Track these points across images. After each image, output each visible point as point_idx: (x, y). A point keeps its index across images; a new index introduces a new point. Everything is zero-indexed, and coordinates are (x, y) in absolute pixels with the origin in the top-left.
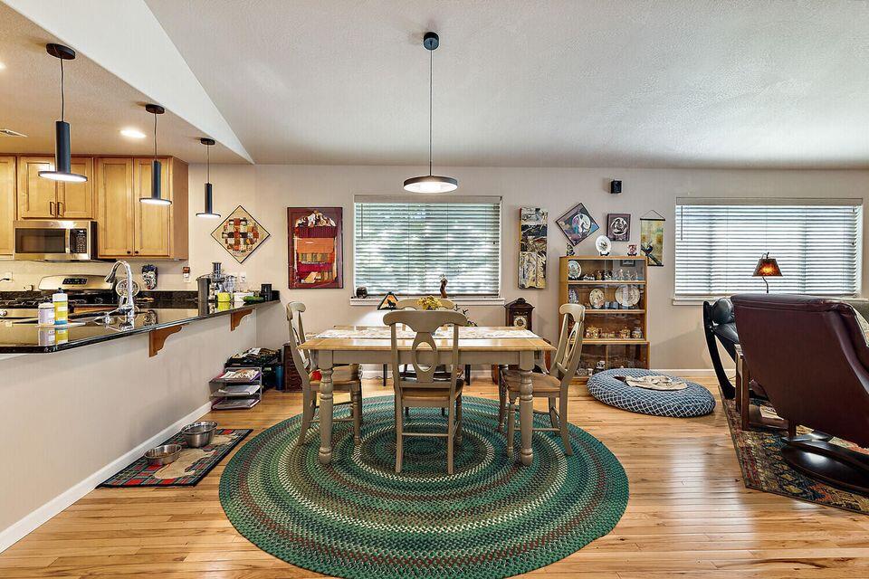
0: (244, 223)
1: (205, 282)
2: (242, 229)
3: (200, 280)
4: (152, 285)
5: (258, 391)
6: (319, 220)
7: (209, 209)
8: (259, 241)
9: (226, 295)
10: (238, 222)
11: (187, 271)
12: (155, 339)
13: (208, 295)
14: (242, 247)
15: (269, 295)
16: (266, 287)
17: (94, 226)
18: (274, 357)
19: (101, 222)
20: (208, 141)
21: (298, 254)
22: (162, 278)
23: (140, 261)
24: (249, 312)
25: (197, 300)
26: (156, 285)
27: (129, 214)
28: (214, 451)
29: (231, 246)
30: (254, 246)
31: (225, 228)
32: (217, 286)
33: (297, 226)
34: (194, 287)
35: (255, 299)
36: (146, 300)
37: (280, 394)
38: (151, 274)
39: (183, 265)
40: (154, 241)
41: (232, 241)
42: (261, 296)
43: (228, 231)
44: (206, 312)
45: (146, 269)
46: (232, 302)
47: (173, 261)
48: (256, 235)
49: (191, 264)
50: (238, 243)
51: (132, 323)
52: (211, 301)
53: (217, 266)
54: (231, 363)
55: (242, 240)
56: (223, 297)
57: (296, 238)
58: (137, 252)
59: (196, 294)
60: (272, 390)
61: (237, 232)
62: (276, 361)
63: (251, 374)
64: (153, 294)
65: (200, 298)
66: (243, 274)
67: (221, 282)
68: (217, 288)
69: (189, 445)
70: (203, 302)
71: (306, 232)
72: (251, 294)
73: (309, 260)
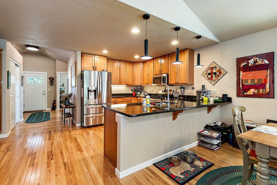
0: (215, 68)
1: (199, 93)
2: (214, 71)
3: (197, 92)
4: (183, 93)
5: (219, 143)
6: (257, 61)
7: (199, 64)
8: (221, 75)
9: (206, 98)
10: (212, 68)
11: (193, 88)
12: (174, 114)
13: (200, 98)
14: (214, 78)
15: (226, 100)
16: (225, 96)
17: (168, 75)
18: (228, 128)
19: (169, 74)
20: (199, 37)
21: (242, 80)
22: (186, 91)
23: (179, 85)
24: (216, 106)
25: (196, 99)
26: (184, 93)
27: (176, 70)
28: (194, 168)
29: (209, 79)
30: (219, 78)
31: (207, 72)
32: (203, 94)
33: (242, 66)
34: (195, 94)
35: (219, 100)
36: (181, 98)
37: (231, 148)
38: (182, 90)
39: (192, 86)
40: (183, 78)
41: (210, 76)
42: (222, 99)
43: (208, 73)
44: (199, 105)
45: (181, 88)
46: (209, 101)
47: (188, 85)
48: (220, 73)
49: (195, 86)
50: (212, 77)
51: (169, 107)
52: (201, 100)
53: (203, 87)
54: (207, 127)
55: (214, 76)
56: (205, 99)
57: (241, 73)
58: (178, 82)
59: (196, 97)
60: (226, 144)
61: (212, 72)
62: (229, 130)
63: (216, 135)
64: (183, 96)
65: (197, 98)
66: (214, 90)
67: (205, 93)
68: (203, 95)
69: (185, 160)
70: (198, 100)
71: (247, 69)
72: (217, 99)
73: (249, 83)
